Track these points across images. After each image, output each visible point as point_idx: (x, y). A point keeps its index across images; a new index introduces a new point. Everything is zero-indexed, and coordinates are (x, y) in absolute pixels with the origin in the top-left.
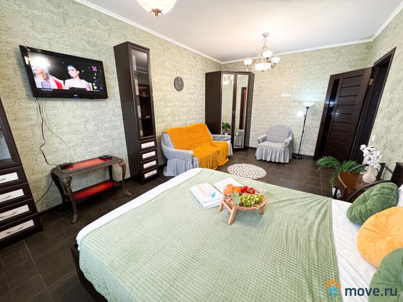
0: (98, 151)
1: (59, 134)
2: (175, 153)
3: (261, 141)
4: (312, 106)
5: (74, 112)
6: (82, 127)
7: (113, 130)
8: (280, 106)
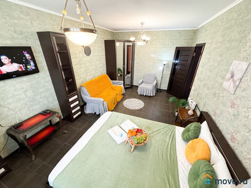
0: (38, 109)
1: (6, 105)
2: (91, 100)
3: (140, 84)
4: (167, 64)
5: (15, 87)
6: (23, 96)
7: (46, 92)
8: (150, 62)
